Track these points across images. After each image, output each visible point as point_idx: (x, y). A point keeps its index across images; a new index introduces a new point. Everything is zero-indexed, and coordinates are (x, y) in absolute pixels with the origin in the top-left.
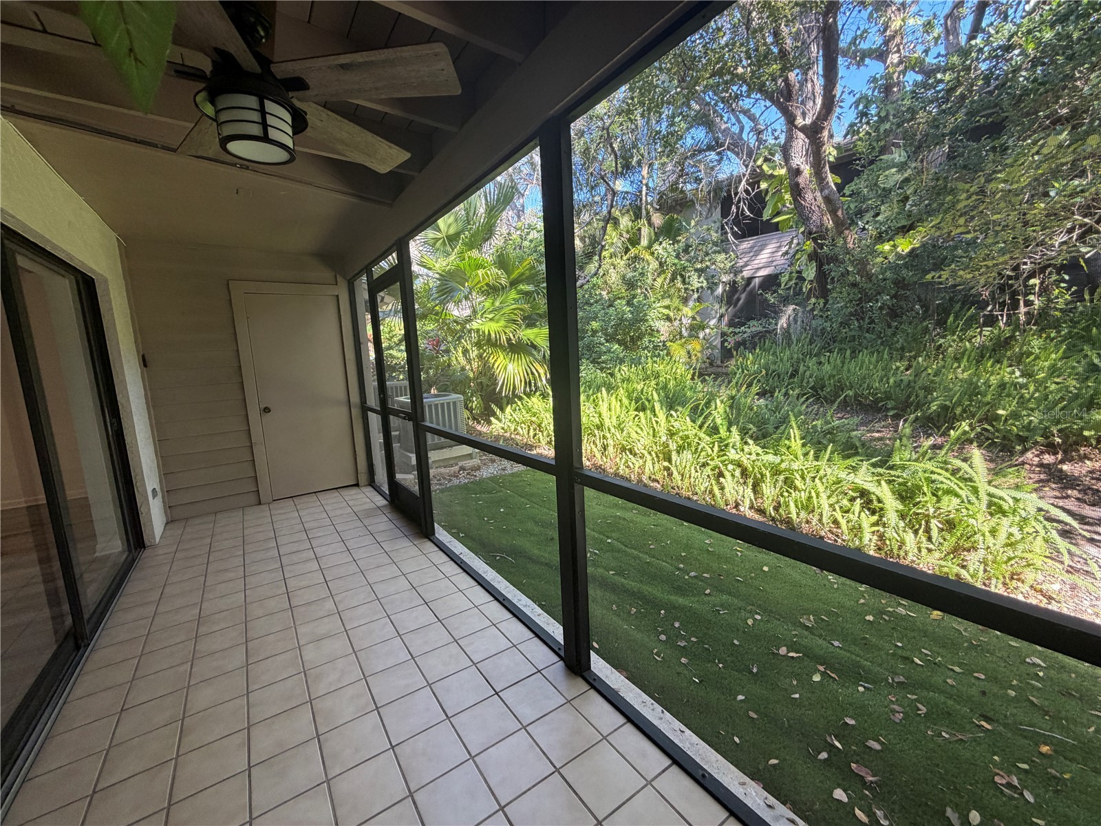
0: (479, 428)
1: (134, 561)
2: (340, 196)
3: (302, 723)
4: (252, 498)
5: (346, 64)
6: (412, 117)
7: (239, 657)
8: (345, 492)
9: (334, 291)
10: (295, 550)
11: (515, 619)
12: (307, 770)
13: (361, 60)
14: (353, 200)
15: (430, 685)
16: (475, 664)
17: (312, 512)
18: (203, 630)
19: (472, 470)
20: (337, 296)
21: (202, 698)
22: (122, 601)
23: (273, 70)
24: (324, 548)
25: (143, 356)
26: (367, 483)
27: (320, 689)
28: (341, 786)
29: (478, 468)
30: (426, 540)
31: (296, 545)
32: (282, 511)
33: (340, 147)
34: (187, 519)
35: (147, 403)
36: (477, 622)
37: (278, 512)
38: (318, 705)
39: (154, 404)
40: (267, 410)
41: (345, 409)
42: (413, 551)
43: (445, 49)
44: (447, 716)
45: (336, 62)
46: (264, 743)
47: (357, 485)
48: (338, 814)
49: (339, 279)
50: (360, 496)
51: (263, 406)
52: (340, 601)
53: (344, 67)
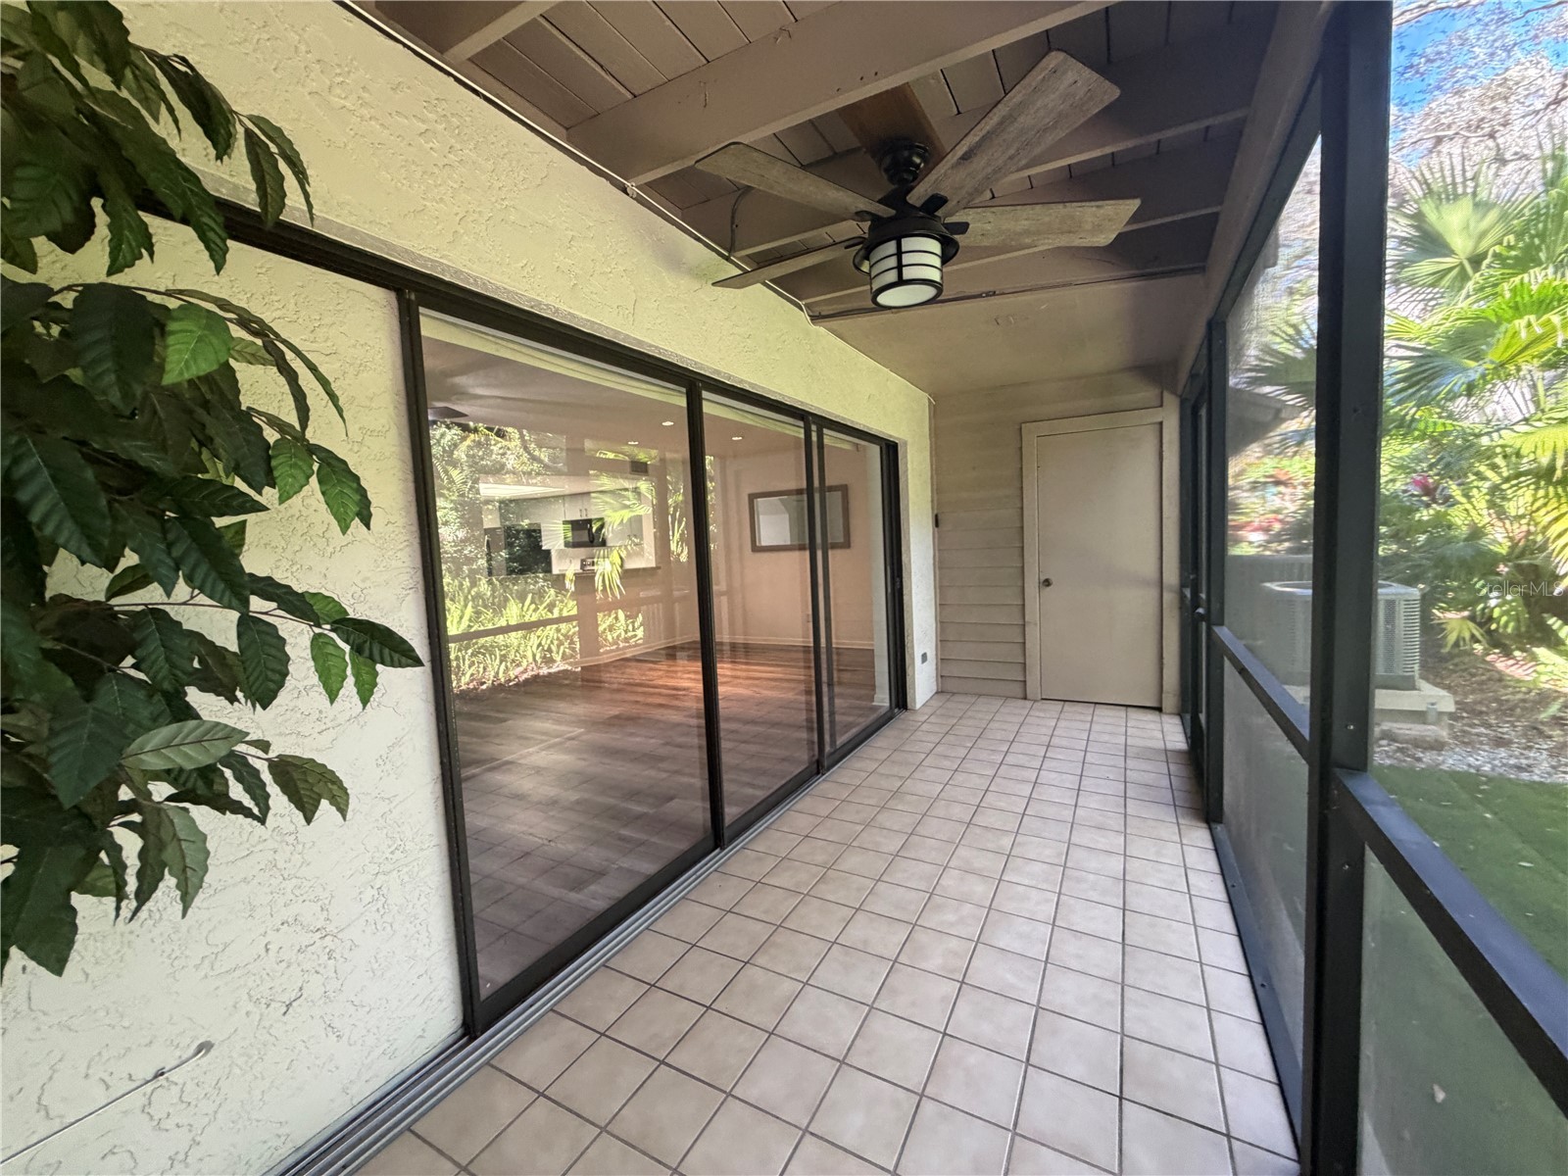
0: (1502, 665)
1: (891, 718)
2: (1113, 286)
3: (889, 940)
4: (1017, 689)
5: (965, 153)
6: (1154, 137)
7: (894, 844)
8: (1134, 714)
9: (1158, 415)
10: (1021, 763)
11: (1260, 1029)
12: (864, 983)
13: (977, 139)
14: (1134, 284)
15: (1038, 1007)
16: (1123, 1034)
17: (1073, 726)
18: (891, 804)
19: (1417, 746)
20: (1161, 423)
21: (852, 861)
22: (864, 750)
23: (910, 202)
24: (1053, 775)
25: (936, 516)
26: (1175, 711)
27: (931, 920)
28: (878, 1023)
29: (1438, 746)
30: (1205, 825)
31: (1027, 758)
32: (1042, 715)
33: (1027, 240)
34: (954, 694)
35: (934, 564)
36: (1182, 983)
37: (1037, 714)
38: (920, 936)
39: (942, 566)
40: (1047, 583)
41: (1154, 593)
42: (1169, 831)
43: (1061, 56)
44: (1028, 1059)
45: (956, 158)
46: (856, 933)
47: (1159, 709)
48: (857, 1042)
49: (1167, 396)
50: (1152, 726)
51: (1043, 578)
52: (1019, 844)
53: (966, 157)
